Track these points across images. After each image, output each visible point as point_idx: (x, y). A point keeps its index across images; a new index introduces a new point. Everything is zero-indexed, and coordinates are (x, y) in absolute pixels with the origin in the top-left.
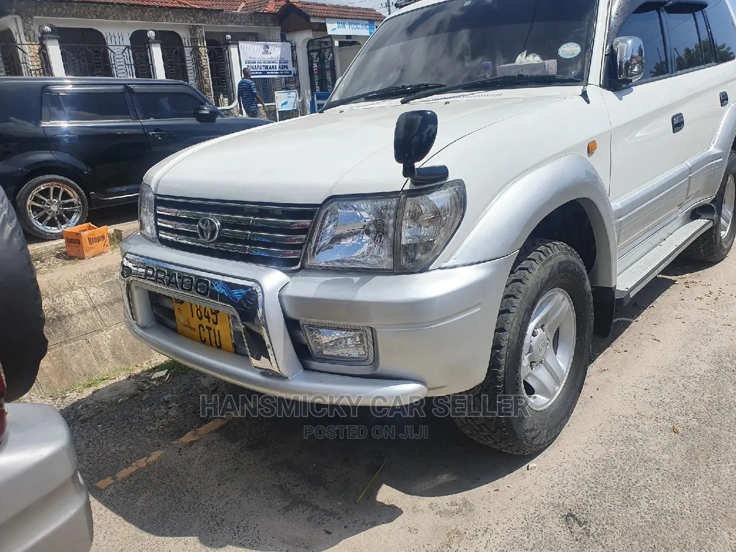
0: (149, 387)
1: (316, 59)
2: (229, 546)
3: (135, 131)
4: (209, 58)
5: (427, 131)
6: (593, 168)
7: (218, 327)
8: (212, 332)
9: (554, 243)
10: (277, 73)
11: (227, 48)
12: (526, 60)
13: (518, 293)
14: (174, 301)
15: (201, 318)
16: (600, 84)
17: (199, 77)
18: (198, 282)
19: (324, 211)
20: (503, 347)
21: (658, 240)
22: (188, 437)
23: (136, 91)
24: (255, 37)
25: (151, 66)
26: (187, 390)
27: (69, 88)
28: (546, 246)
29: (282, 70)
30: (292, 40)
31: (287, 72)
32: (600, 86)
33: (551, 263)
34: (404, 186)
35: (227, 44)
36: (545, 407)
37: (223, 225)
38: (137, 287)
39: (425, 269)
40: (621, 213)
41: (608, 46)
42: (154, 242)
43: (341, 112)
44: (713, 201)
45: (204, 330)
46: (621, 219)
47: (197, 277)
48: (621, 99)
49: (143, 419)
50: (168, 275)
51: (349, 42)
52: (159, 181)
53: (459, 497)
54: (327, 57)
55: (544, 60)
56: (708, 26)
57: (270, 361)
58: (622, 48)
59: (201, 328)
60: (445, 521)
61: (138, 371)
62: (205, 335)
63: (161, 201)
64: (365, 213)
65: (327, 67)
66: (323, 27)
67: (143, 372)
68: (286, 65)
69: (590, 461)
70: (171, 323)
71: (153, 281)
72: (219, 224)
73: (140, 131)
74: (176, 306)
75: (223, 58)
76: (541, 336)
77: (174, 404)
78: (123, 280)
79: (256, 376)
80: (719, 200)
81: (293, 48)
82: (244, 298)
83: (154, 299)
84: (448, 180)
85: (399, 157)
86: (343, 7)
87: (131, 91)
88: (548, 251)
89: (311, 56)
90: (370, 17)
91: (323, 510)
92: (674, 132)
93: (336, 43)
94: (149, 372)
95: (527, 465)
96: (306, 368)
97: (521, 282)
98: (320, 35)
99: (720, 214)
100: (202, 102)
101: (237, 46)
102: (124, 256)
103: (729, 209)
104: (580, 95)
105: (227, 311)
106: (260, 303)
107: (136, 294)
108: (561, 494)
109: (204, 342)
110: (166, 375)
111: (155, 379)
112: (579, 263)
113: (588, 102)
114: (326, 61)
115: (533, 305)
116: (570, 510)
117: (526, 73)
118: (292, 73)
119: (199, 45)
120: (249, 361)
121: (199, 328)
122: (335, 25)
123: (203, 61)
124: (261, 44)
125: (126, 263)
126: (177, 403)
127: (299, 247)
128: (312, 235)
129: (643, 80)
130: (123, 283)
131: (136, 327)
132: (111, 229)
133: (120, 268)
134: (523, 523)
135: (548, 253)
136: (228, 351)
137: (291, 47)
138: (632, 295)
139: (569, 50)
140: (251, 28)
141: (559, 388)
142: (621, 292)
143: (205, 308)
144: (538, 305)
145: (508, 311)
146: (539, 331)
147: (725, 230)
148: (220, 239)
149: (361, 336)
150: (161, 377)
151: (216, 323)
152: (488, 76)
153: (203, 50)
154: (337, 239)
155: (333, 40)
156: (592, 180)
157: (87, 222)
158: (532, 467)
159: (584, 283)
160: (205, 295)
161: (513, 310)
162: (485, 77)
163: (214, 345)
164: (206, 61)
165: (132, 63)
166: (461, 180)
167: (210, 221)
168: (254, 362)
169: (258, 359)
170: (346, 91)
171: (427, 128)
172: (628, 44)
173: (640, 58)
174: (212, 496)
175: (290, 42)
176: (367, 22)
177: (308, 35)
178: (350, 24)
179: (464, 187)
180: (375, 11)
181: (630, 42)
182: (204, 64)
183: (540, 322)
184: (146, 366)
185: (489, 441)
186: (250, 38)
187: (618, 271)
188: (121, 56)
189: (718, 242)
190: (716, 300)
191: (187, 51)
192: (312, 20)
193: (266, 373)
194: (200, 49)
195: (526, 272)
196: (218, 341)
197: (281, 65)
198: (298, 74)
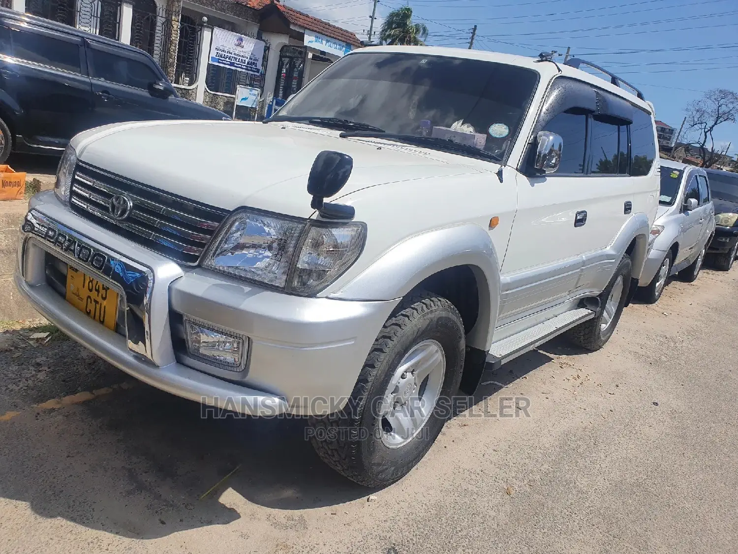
0: (24, 345)
1: (287, 64)
2: (59, 518)
3: (82, 87)
4: (180, 33)
5: (343, 170)
6: (491, 242)
7: (105, 303)
8: (98, 306)
9: (440, 298)
10: (245, 67)
11: (201, 30)
12: (461, 128)
13: (394, 336)
14: (69, 267)
15: (91, 290)
16: (517, 168)
17: (166, 50)
18: (95, 255)
19: (232, 219)
20: (368, 382)
21: (543, 319)
22: (50, 404)
23: (93, 47)
24: (232, 27)
25: (117, 24)
26: (64, 357)
27: (24, 25)
28: (431, 300)
29: (250, 66)
30: (267, 41)
31: (254, 70)
32: (517, 169)
33: (430, 316)
34: (312, 215)
35: (202, 25)
36: (399, 446)
37: (135, 207)
38: (34, 245)
39: (312, 295)
40: (508, 286)
41: (532, 136)
42: (65, 205)
43: (282, 128)
44: (600, 295)
45: (91, 302)
46: (507, 292)
47: (95, 250)
48: (533, 185)
49: (8, 376)
50: (69, 240)
51: (322, 58)
52: (85, 148)
53: (297, 513)
54: (297, 66)
55: (476, 132)
56: (629, 141)
57: (145, 346)
58: (544, 141)
59: (89, 300)
60: (277, 533)
61: (18, 327)
62: (91, 307)
63: (82, 167)
64: (272, 230)
65: (295, 75)
66: (301, 37)
67: (23, 329)
68: (256, 62)
69: (426, 504)
70: (62, 289)
71: (53, 242)
72: (131, 204)
73: (88, 88)
74: (70, 273)
75: (194, 38)
76: (409, 380)
77: (46, 368)
78: (22, 233)
79: (130, 358)
80: (604, 296)
81: (267, 49)
82: (136, 280)
83: (50, 261)
84: (353, 221)
85: (311, 189)
86: (326, 24)
87: (88, 45)
88: (430, 304)
89: (282, 62)
90: (347, 40)
91: (165, 501)
92: (575, 226)
93: (310, 55)
94: (30, 331)
95: (368, 497)
96: (179, 361)
97: (400, 327)
98: (295, 42)
99: (603, 308)
100: (158, 78)
101: (211, 30)
102: (30, 211)
103: (614, 305)
104: (496, 174)
105: (116, 290)
106: (149, 290)
107: (32, 252)
108: (390, 529)
109: (88, 313)
110: (47, 337)
111: (33, 339)
112: (459, 321)
113: (501, 181)
114: (296, 70)
115: (406, 350)
116: (394, 544)
117: (457, 140)
118: (260, 71)
119: (173, 17)
120: (126, 342)
121: (87, 300)
122: (313, 38)
123: (174, 35)
124: (236, 36)
125: (30, 217)
126: (49, 368)
127: (202, 245)
128: (216, 237)
129: (558, 174)
130: (22, 237)
131: (24, 284)
132: (30, 177)
133: (22, 222)
134: (348, 548)
135: (431, 307)
136: (108, 327)
137: (265, 47)
138: (503, 362)
139: (499, 130)
140: (229, 16)
141: (416, 431)
142: (494, 357)
143: (97, 282)
144: (411, 351)
145: (381, 350)
146: (409, 375)
147: (606, 324)
148: (129, 219)
149: (238, 343)
150: (40, 338)
151: (104, 299)
152: (424, 134)
153: (176, 25)
154: (240, 247)
155: (307, 51)
156: (488, 252)
157: (5, 163)
158: (372, 499)
159: (459, 342)
160: (100, 269)
161: (387, 350)
162: (421, 133)
163: (97, 318)
164: (176, 37)
165: (99, 16)
166: (365, 223)
167: (124, 200)
168: (130, 344)
169: (136, 343)
170: (295, 109)
171: (344, 168)
172: (549, 139)
173: (559, 153)
174: (56, 466)
175: (265, 42)
176: (344, 44)
177: (284, 40)
178: (328, 41)
179: (366, 229)
180: (355, 35)
181: (551, 138)
182: (174, 38)
183: (412, 366)
184: (27, 324)
185: (338, 466)
186: (227, 27)
187: (494, 340)
188: (89, 6)
189: (596, 333)
190: (581, 384)
191: (160, 21)
192: (292, 27)
193: (139, 357)
194: (173, 22)
195: (407, 319)
196: (102, 316)
197: (251, 61)
198: (265, 75)
